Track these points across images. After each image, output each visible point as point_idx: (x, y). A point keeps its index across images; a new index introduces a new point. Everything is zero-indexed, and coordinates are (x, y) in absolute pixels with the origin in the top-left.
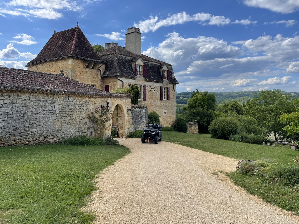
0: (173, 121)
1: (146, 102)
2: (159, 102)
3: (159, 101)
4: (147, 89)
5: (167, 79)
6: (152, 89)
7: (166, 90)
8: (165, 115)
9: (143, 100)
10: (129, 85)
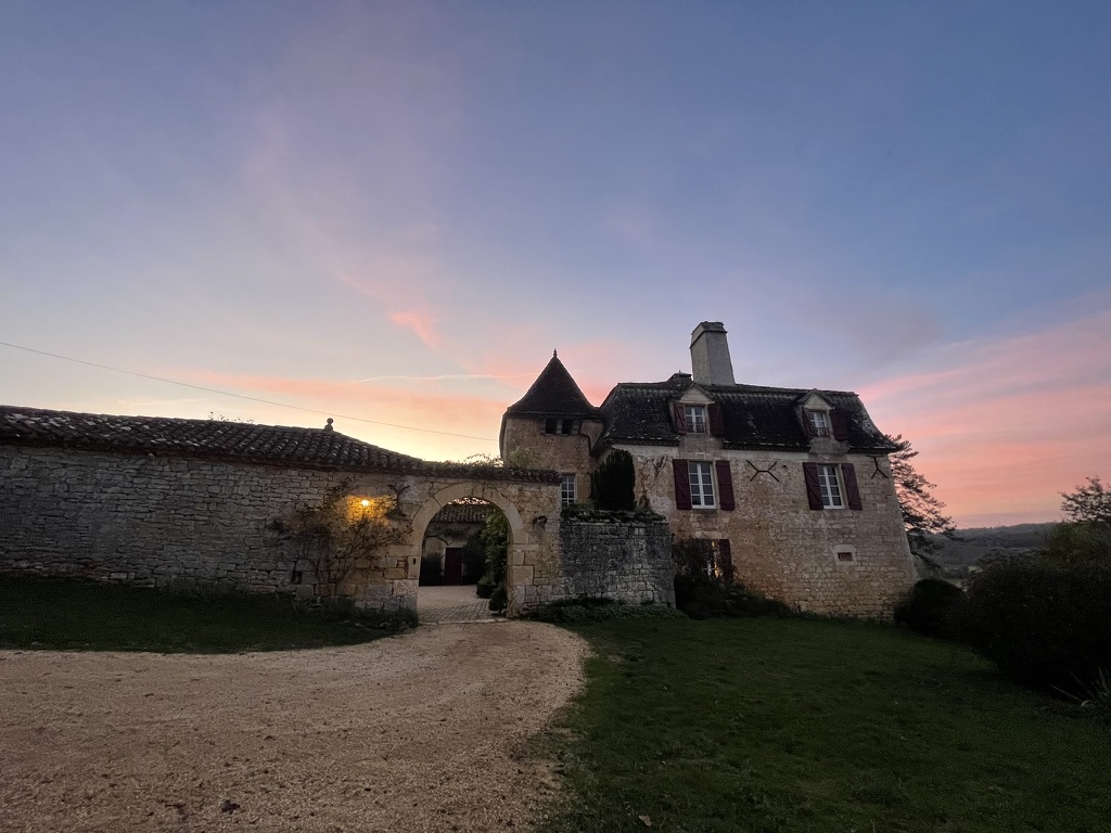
0: (905, 590)
1: (737, 514)
2: (803, 517)
3: (801, 511)
4: (737, 473)
5: (832, 436)
6: (759, 471)
7: (839, 475)
8: (847, 564)
9: (722, 509)
10: (655, 462)
